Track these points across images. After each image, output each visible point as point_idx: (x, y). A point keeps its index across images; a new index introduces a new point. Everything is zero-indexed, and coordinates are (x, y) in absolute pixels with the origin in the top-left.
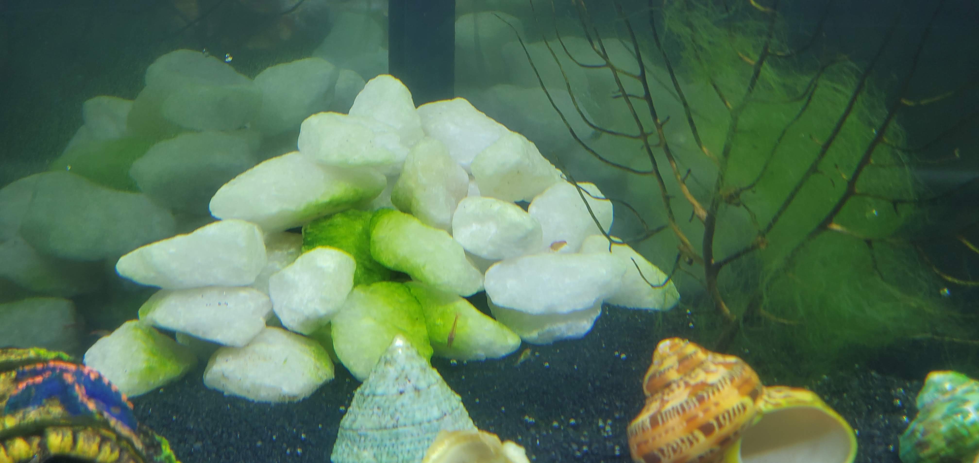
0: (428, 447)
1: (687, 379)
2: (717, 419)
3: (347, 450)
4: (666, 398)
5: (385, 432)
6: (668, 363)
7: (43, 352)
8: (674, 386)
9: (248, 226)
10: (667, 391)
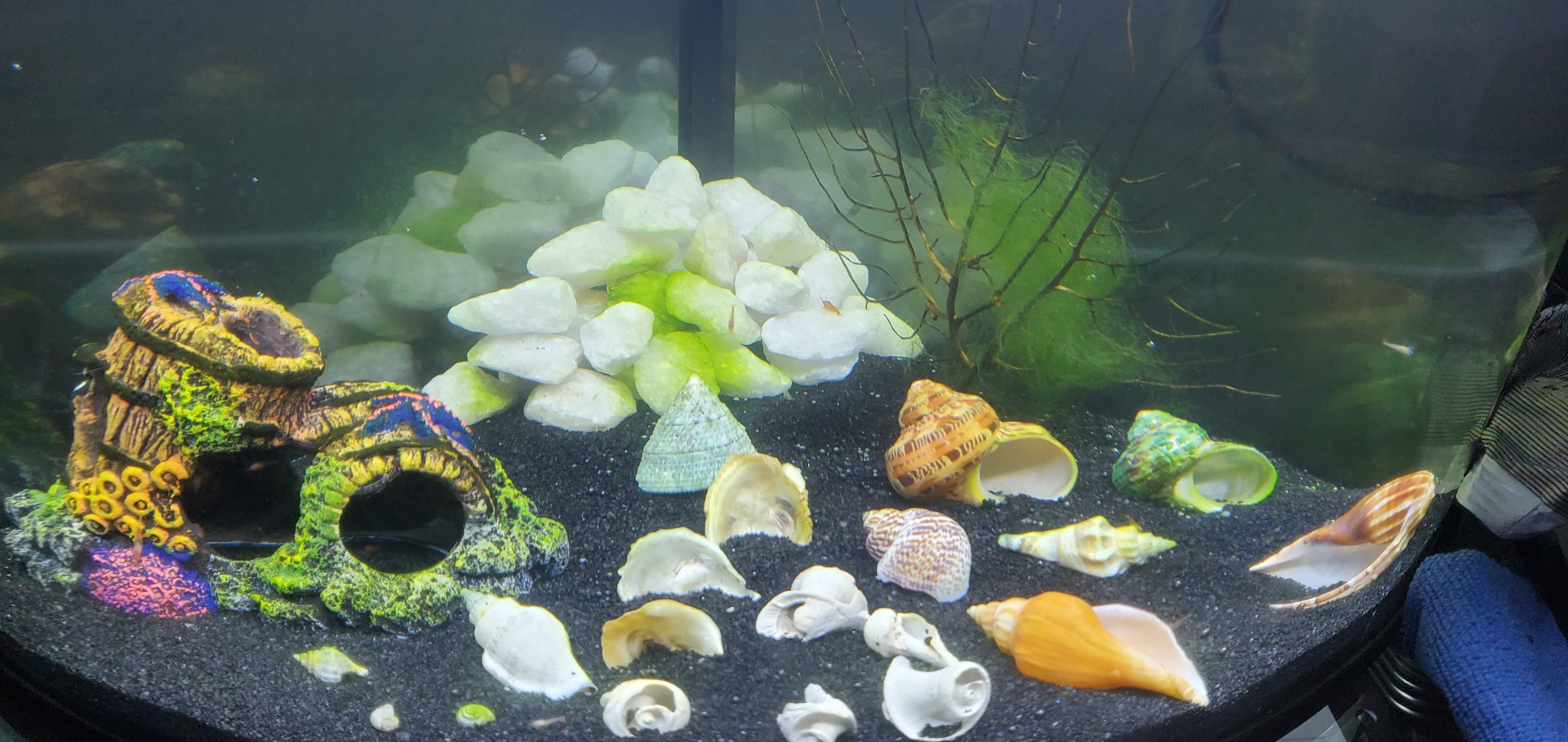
0: (719, 468)
1: (936, 413)
2: (962, 447)
3: (650, 471)
4: (918, 429)
5: (682, 455)
6: (919, 400)
7: (392, 385)
8: (925, 418)
9: (562, 282)
10: (919, 423)
